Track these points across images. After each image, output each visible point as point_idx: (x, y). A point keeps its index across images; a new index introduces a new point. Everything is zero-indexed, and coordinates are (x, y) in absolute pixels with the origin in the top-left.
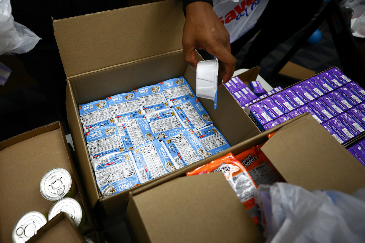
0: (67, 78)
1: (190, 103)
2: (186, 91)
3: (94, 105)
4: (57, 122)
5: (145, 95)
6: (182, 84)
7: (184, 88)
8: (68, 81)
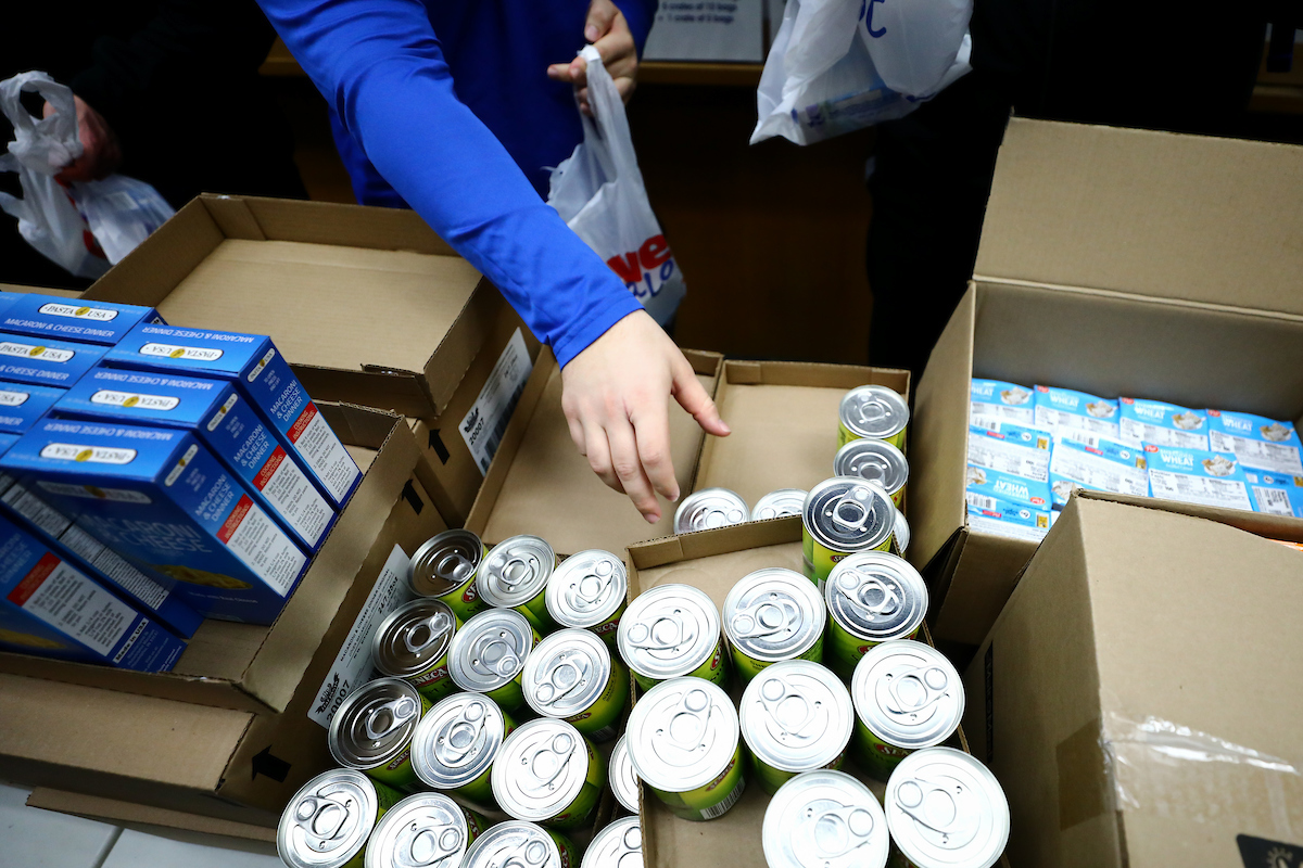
0: (975, 277)
1: (1286, 495)
2: (1286, 463)
3: (995, 389)
4: (905, 372)
5: (1150, 422)
6: (1280, 441)
7: (1283, 452)
8: (973, 286)
